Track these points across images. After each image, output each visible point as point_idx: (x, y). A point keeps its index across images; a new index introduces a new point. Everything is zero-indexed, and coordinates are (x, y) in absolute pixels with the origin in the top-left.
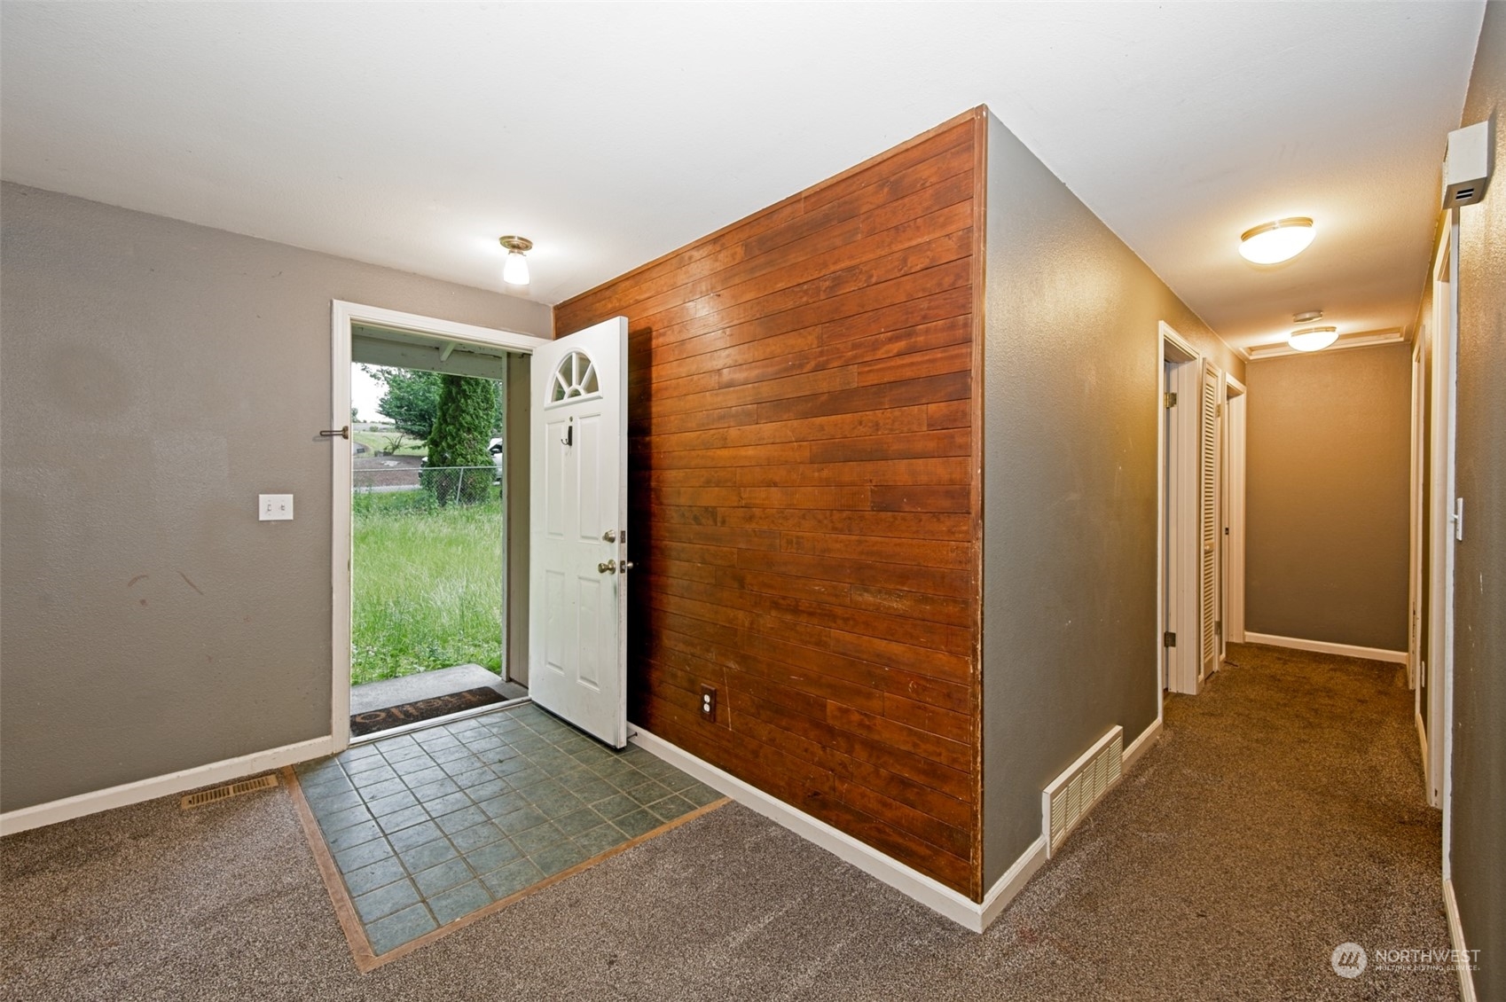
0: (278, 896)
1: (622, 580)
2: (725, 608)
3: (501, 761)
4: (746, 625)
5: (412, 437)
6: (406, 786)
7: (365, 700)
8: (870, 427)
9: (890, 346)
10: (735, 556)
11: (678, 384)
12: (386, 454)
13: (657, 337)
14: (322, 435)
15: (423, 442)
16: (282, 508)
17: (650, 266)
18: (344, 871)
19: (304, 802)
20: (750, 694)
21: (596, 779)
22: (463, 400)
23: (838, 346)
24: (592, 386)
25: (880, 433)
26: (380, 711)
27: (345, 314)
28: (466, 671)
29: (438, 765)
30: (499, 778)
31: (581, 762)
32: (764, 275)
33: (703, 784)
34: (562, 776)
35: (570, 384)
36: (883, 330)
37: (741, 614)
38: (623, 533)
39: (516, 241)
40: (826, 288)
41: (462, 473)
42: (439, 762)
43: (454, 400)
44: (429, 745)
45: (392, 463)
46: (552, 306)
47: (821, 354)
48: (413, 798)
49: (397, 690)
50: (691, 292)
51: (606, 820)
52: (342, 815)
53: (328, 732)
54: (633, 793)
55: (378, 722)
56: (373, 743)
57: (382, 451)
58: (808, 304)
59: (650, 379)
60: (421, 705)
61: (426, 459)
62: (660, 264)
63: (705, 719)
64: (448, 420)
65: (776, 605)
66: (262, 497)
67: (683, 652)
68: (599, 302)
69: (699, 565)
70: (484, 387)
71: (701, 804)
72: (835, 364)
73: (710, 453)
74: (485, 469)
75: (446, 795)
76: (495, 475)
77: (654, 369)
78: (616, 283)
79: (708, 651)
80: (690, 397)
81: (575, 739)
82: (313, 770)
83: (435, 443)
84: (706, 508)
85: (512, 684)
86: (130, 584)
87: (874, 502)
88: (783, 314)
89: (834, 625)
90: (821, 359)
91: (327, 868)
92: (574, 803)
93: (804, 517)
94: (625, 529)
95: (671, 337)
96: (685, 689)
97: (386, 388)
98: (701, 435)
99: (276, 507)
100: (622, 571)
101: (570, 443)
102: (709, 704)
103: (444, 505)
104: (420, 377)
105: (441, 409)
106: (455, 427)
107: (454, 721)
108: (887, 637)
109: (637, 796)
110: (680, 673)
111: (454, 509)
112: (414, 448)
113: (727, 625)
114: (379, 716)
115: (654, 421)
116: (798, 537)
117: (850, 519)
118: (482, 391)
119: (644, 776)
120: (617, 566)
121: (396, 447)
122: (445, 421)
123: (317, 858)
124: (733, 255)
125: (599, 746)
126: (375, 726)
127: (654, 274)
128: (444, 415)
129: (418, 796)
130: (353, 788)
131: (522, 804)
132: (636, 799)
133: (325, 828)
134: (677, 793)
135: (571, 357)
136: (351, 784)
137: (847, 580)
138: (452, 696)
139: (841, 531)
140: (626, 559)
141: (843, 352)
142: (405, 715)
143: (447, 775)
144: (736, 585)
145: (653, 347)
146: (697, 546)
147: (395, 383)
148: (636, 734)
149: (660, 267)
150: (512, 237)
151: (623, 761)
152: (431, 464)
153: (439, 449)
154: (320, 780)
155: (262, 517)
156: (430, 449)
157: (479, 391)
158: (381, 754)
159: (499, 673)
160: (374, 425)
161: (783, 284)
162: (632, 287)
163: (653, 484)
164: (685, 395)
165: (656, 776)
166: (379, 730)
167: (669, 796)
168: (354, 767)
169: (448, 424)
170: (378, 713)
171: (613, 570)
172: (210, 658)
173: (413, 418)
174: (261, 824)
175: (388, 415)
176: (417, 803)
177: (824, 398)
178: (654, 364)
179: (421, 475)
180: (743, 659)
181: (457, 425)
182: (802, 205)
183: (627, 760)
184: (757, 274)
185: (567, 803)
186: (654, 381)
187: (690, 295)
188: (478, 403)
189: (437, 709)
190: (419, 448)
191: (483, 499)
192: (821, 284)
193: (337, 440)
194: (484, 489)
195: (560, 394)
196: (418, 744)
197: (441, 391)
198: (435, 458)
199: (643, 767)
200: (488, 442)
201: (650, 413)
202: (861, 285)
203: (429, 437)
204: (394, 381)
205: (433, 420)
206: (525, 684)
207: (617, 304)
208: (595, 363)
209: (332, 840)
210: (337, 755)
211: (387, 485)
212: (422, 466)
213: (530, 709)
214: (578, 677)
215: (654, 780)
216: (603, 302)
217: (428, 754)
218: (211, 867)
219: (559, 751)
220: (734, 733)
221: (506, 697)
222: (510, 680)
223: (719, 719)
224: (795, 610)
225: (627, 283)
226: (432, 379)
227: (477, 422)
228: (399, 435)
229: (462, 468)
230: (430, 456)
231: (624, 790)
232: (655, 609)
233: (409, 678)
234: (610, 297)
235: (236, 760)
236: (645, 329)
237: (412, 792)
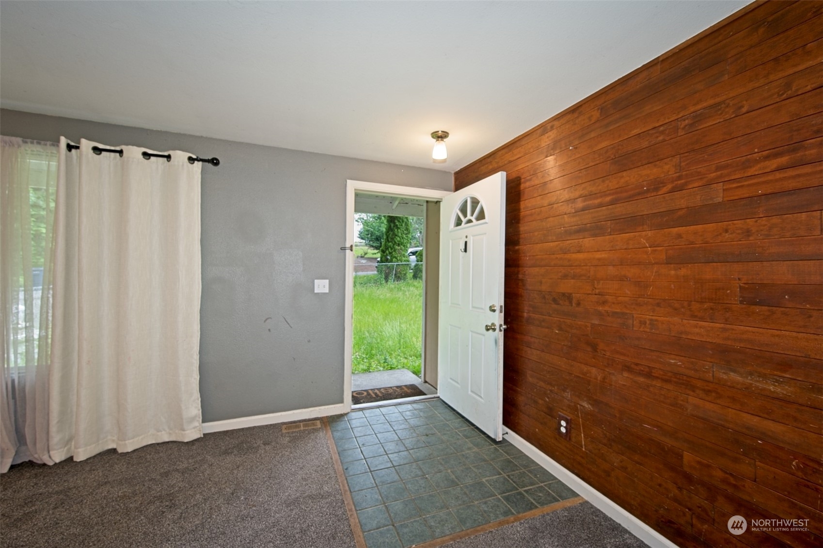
0: (321, 498)
1: (500, 336)
2: (579, 364)
3: (427, 435)
4: (599, 378)
5: (372, 248)
6: (379, 441)
7: (357, 383)
8: (739, 234)
9: (767, 163)
10: (589, 329)
11: (541, 211)
12: (362, 257)
13: (525, 182)
14: (341, 249)
15: (378, 251)
16: (324, 286)
17: (520, 138)
18: (352, 491)
19: (332, 439)
20: (602, 428)
21: (485, 460)
22: (396, 230)
23: (699, 170)
24: (481, 216)
25: (751, 238)
26: (364, 391)
27: (352, 186)
28: (403, 373)
29: (394, 430)
30: (427, 446)
31: (474, 445)
32: (619, 126)
33: (560, 481)
34: (463, 453)
35: (465, 216)
36: (756, 150)
37: (594, 371)
38: (501, 307)
39: (440, 133)
40: (686, 126)
41: (395, 266)
42: (395, 429)
43: (392, 230)
44: (389, 417)
45: (364, 261)
46: (453, 172)
47: (679, 178)
48: (383, 450)
49: (371, 379)
50: (552, 149)
51: (497, 494)
52: (350, 452)
53: (342, 402)
54: (512, 477)
55: (363, 398)
56: (362, 410)
57: (360, 255)
58: (664, 141)
59: (519, 210)
60: (383, 390)
61: (379, 259)
62: (529, 134)
63: (562, 437)
64: (390, 240)
65: (627, 368)
66: (316, 281)
67: (543, 388)
68: (483, 166)
69: (557, 331)
70: (406, 223)
71: (563, 498)
72: (696, 185)
73: (568, 256)
74: (406, 264)
75: (400, 452)
76: (410, 267)
77: (522, 203)
78: (495, 153)
79: (564, 391)
80: (551, 219)
81: (466, 428)
82: (336, 421)
83: (383, 252)
84: (564, 294)
85: (427, 384)
86: (265, 321)
87: (743, 297)
88: (637, 152)
89: (692, 393)
90: (679, 182)
91: (343, 486)
92: (474, 475)
93: (658, 305)
94: (503, 304)
95: (536, 181)
96: (545, 413)
97: (362, 226)
98: (559, 244)
99: (322, 286)
100: (500, 330)
101: (465, 250)
102: (566, 427)
103: (387, 281)
104: (376, 220)
105: (386, 235)
106: (392, 243)
107: (400, 404)
108: (761, 414)
109: (514, 480)
110: (540, 402)
111: (391, 284)
112: (373, 254)
113: (581, 376)
114: (363, 394)
115: (522, 236)
116: (651, 320)
117: (712, 309)
118: (405, 225)
119: (516, 465)
120: (497, 327)
121: (366, 254)
122: (388, 240)
123: (339, 477)
124: (590, 118)
125: (483, 436)
126: (362, 399)
127: (523, 142)
128: (387, 237)
129: (386, 449)
130: (354, 437)
131: (441, 468)
132: (514, 482)
133: (342, 458)
134: (542, 484)
135: (466, 202)
136: (353, 434)
137: (709, 359)
138: (397, 387)
139: (702, 319)
140: (503, 323)
141: (704, 174)
142: (375, 395)
143: (399, 438)
144: (589, 349)
145: (522, 189)
146: (555, 318)
147: (366, 223)
148: (507, 433)
149: (526, 139)
150: (438, 132)
151: (500, 450)
152: (382, 261)
153: (385, 254)
154: (339, 428)
155: (316, 291)
156: (381, 254)
157: (404, 225)
158: (366, 417)
159: (420, 377)
160: (356, 244)
161: (638, 130)
162: (506, 153)
163: (520, 276)
164: (547, 218)
165: (525, 467)
166: (364, 402)
167: (537, 486)
168: (355, 423)
169: (389, 242)
170: (363, 392)
171: (494, 330)
172: (294, 359)
173: (373, 240)
174: (314, 449)
175: (362, 239)
176: (385, 453)
177: (680, 213)
178: (521, 200)
179: (376, 267)
180: (595, 402)
181: (394, 243)
182: (659, 67)
183: (503, 450)
184: (611, 128)
185: (469, 474)
186: (522, 210)
187: (552, 151)
188: (403, 231)
189: (390, 394)
190: (375, 254)
191: (405, 279)
192: (679, 123)
193: (348, 252)
194: (405, 274)
195: (459, 223)
196: (383, 415)
197: (386, 226)
198: (383, 259)
199: (514, 457)
200: (407, 251)
201: (519, 231)
202: (727, 117)
203: (381, 249)
204: (365, 222)
205: (382, 240)
206: (436, 387)
207: (496, 166)
208: (483, 203)
209: (345, 468)
210: (346, 414)
211: (362, 272)
212: (377, 263)
213: (439, 404)
214: (470, 390)
215: (524, 470)
216: (486, 166)
217: (388, 422)
218: (293, 470)
219: (459, 435)
220: (587, 453)
221: (425, 392)
222: (426, 382)
223: (573, 439)
224: (649, 375)
225: (503, 151)
226: (381, 221)
227: (402, 240)
228: (367, 248)
229: (395, 263)
230: (381, 258)
231: (505, 473)
232: (522, 357)
233: (376, 373)
234: (491, 162)
235: (304, 410)
236: (516, 178)
237: (382, 446)
